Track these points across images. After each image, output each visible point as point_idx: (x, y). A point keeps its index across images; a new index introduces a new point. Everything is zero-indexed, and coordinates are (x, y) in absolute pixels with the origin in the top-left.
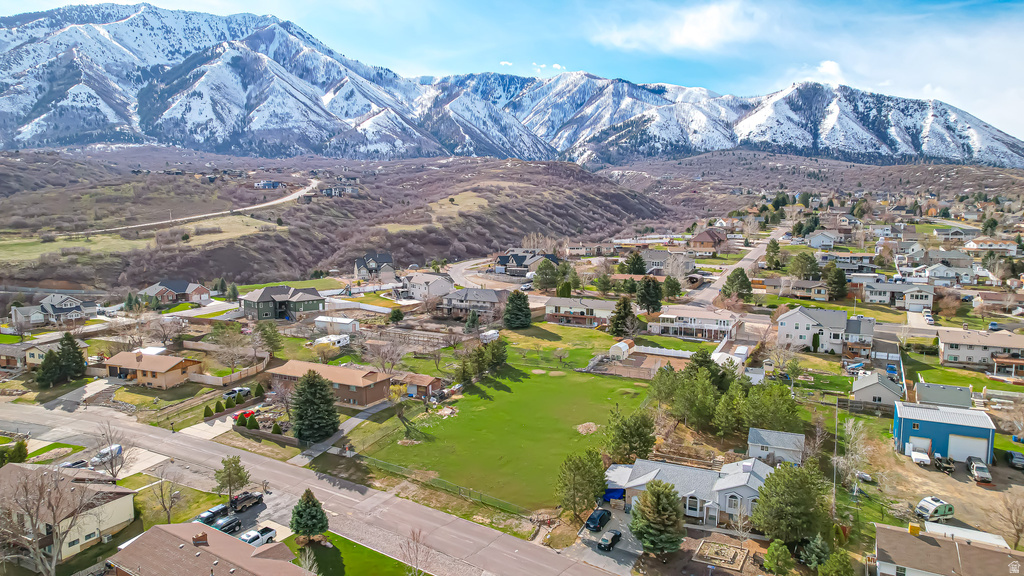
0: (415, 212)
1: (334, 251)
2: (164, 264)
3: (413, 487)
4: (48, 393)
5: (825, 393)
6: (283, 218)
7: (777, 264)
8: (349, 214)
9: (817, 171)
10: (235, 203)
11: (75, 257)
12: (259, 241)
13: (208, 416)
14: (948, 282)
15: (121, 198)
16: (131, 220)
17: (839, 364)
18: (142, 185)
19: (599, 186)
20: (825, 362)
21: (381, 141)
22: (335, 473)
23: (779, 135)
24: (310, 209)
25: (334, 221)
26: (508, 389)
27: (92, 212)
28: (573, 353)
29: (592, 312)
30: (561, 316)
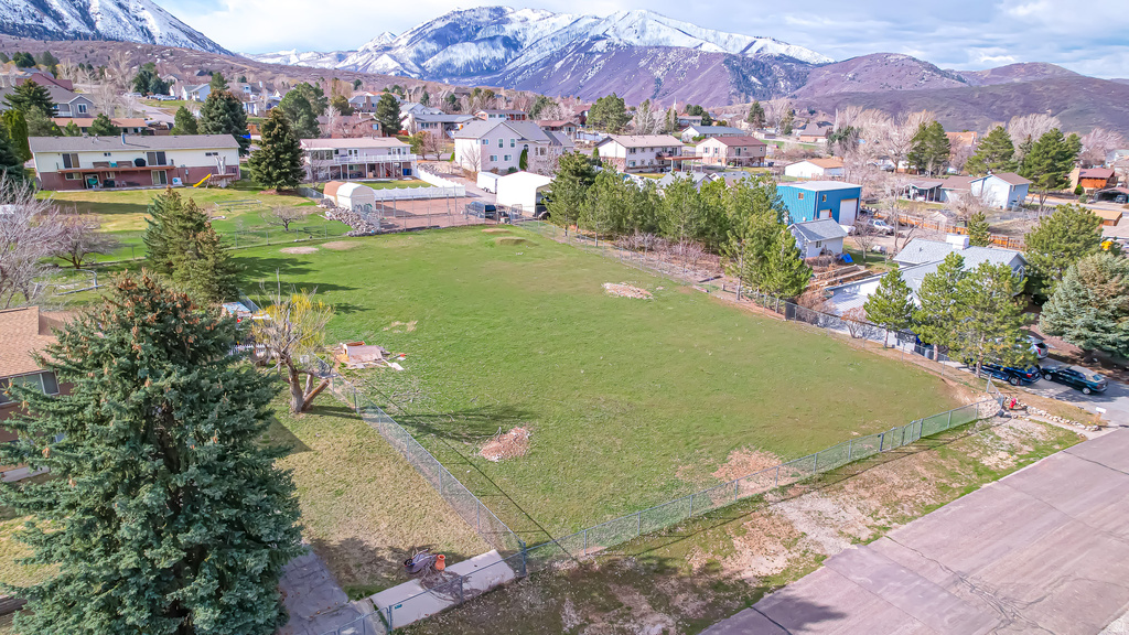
29: (161, 157)
30: (85, 173)
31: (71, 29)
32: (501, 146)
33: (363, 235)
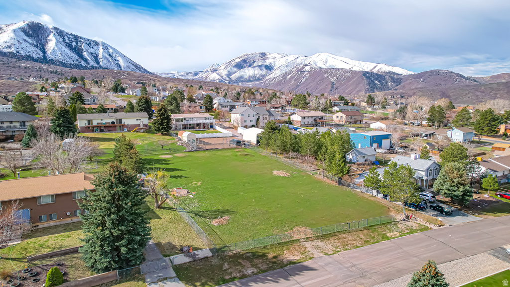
23: (20, 49)
29: (120, 121)
30: (94, 127)
31: (90, 65)
32: (249, 116)
33: (190, 151)
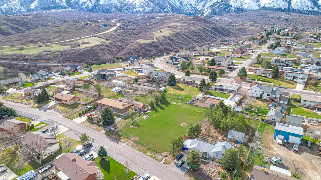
0: (149, 35)
1: (123, 49)
2: (72, 55)
3: (132, 142)
4: (40, 105)
5: (259, 115)
6: (108, 39)
7: (260, 62)
8: (129, 36)
9: (287, 18)
10: (94, 32)
11: (47, 53)
12: (101, 47)
13: (80, 115)
14: (316, 71)
15: (60, 31)
16: (63, 39)
17: (267, 104)
18: (66, 26)
19: (210, 25)
20: (263, 103)
21: (140, 7)
22: (112, 136)
23: (276, 4)
24: (116, 34)
25: (124, 38)
26: (164, 109)
27: (52, 36)
28: (185, 96)
29: (194, 81)
30: (185, 82)
32: (256, 91)
